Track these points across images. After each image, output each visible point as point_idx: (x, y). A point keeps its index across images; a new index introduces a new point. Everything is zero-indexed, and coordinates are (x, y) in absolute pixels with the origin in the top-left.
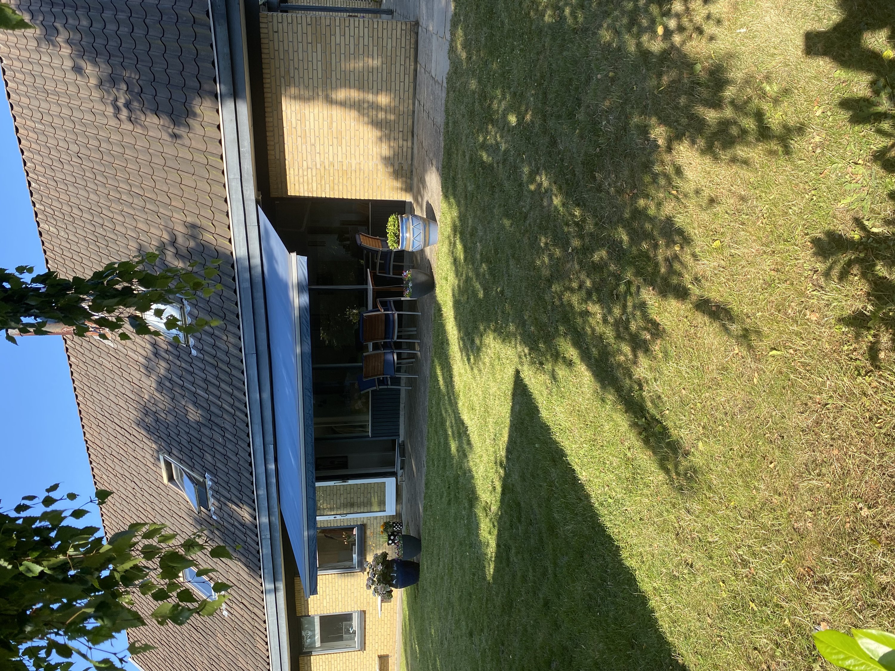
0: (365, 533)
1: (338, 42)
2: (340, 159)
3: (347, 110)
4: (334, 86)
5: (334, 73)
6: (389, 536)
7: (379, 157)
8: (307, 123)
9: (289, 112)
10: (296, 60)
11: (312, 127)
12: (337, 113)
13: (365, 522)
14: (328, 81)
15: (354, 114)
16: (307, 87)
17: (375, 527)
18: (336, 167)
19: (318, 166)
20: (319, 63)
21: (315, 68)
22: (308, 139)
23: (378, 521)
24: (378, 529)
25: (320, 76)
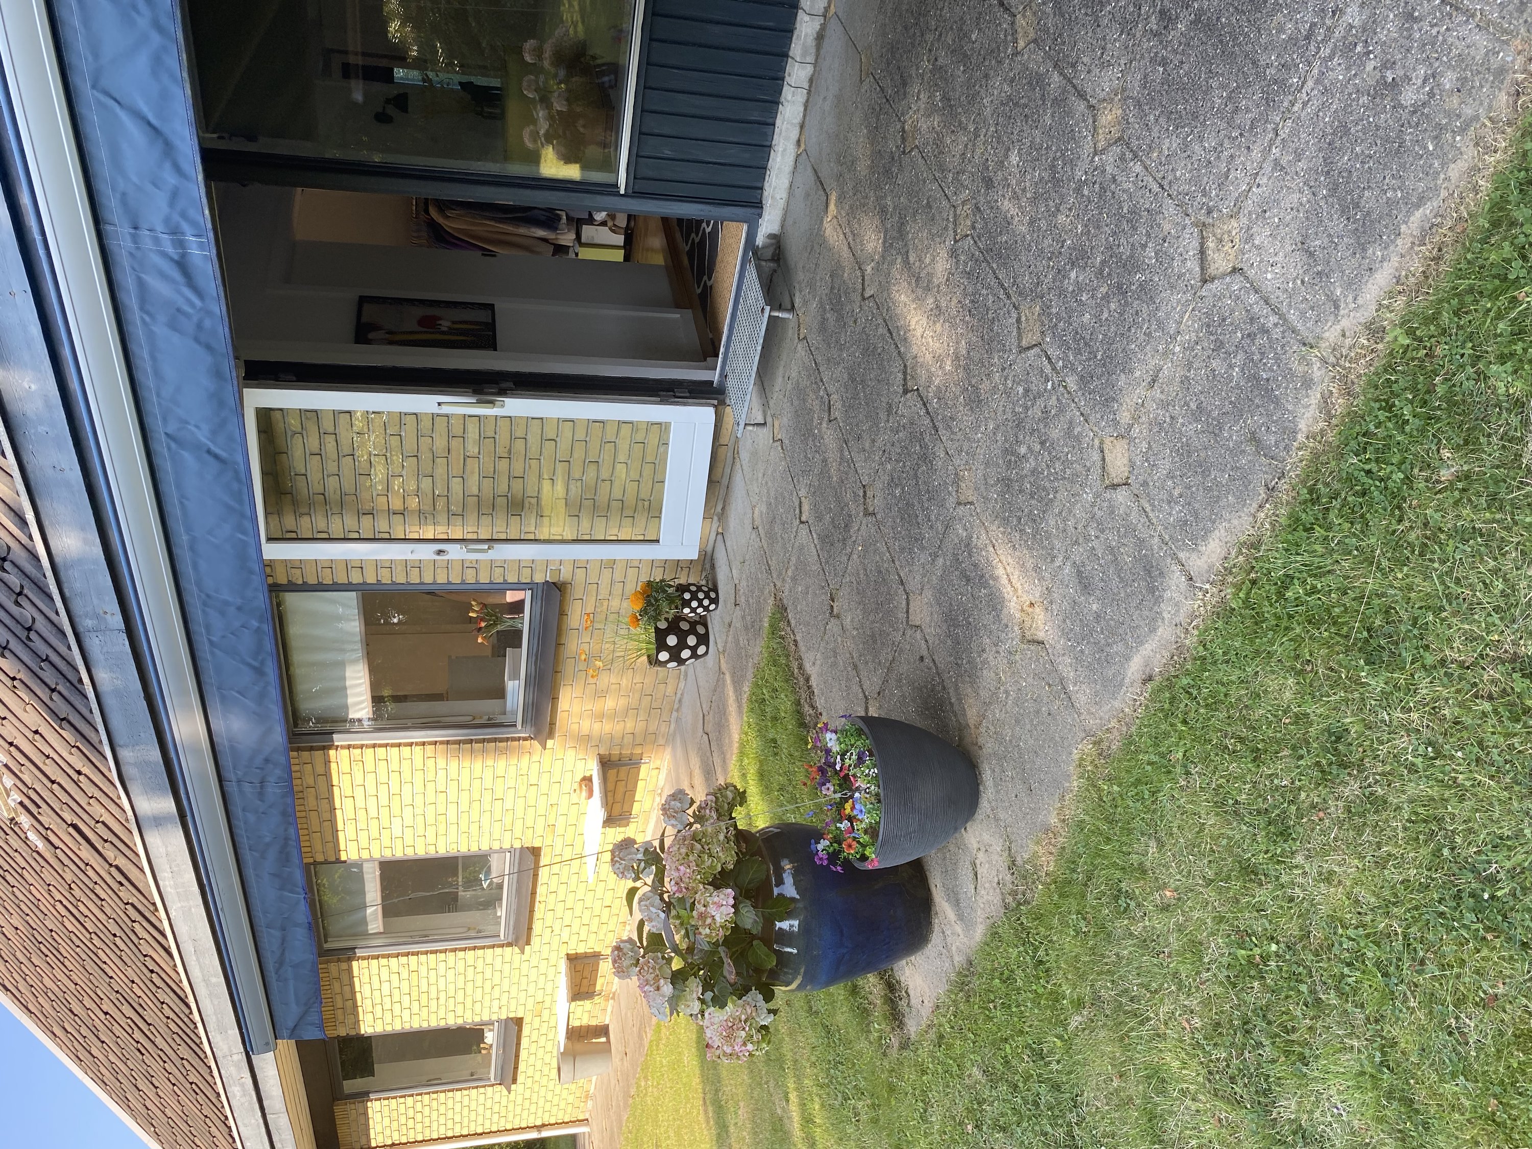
0: (562, 613)
6: (661, 636)
13: (565, 574)
17: (603, 593)
23: (618, 576)
24: (615, 603)
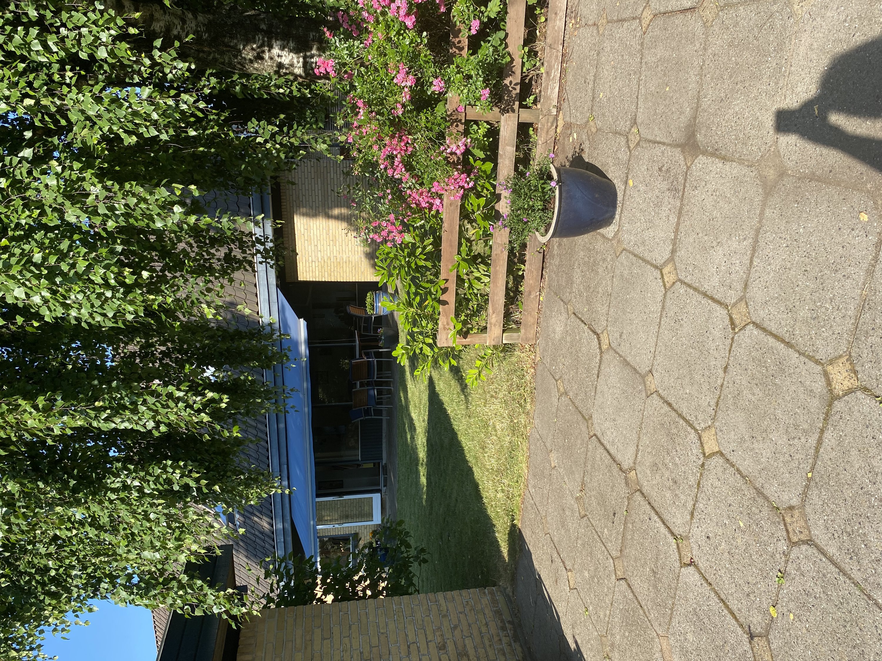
1: (332, 177)
2: (335, 254)
3: (340, 222)
4: (330, 205)
5: (330, 198)
7: (362, 253)
8: (312, 231)
9: (299, 224)
10: (304, 190)
11: (315, 233)
12: (333, 224)
13: (357, 531)
14: (326, 202)
15: (344, 225)
16: (312, 208)
17: (366, 535)
18: (332, 260)
19: (320, 260)
20: (320, 191)
21: (317, 194)
22: (313, 242)
23: (368, 529)
24: (368, 537)
25: (320, 200)
